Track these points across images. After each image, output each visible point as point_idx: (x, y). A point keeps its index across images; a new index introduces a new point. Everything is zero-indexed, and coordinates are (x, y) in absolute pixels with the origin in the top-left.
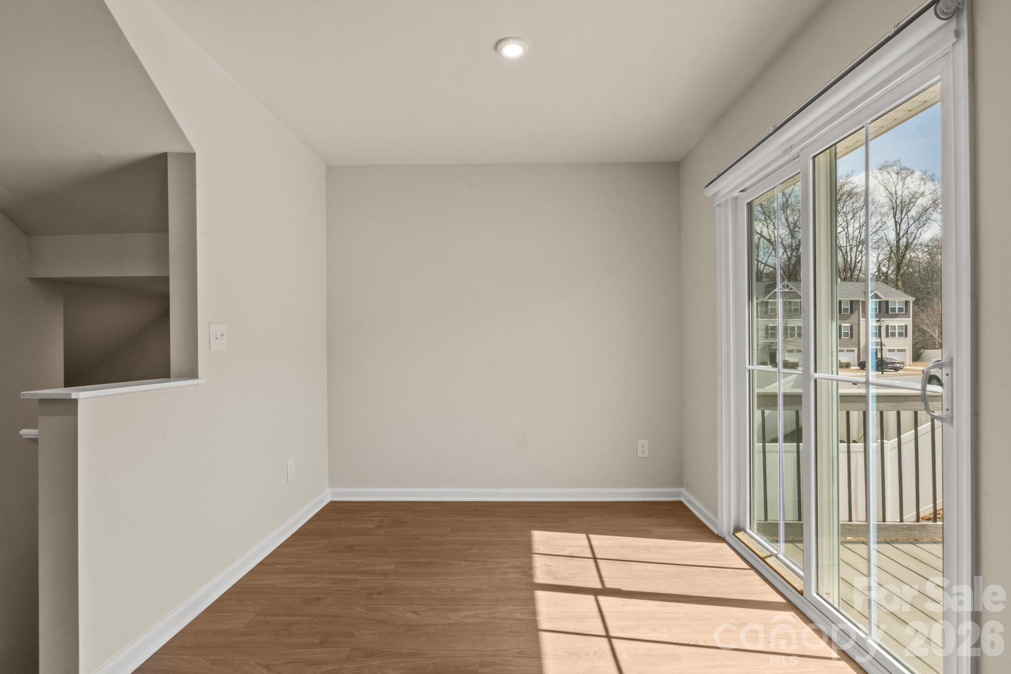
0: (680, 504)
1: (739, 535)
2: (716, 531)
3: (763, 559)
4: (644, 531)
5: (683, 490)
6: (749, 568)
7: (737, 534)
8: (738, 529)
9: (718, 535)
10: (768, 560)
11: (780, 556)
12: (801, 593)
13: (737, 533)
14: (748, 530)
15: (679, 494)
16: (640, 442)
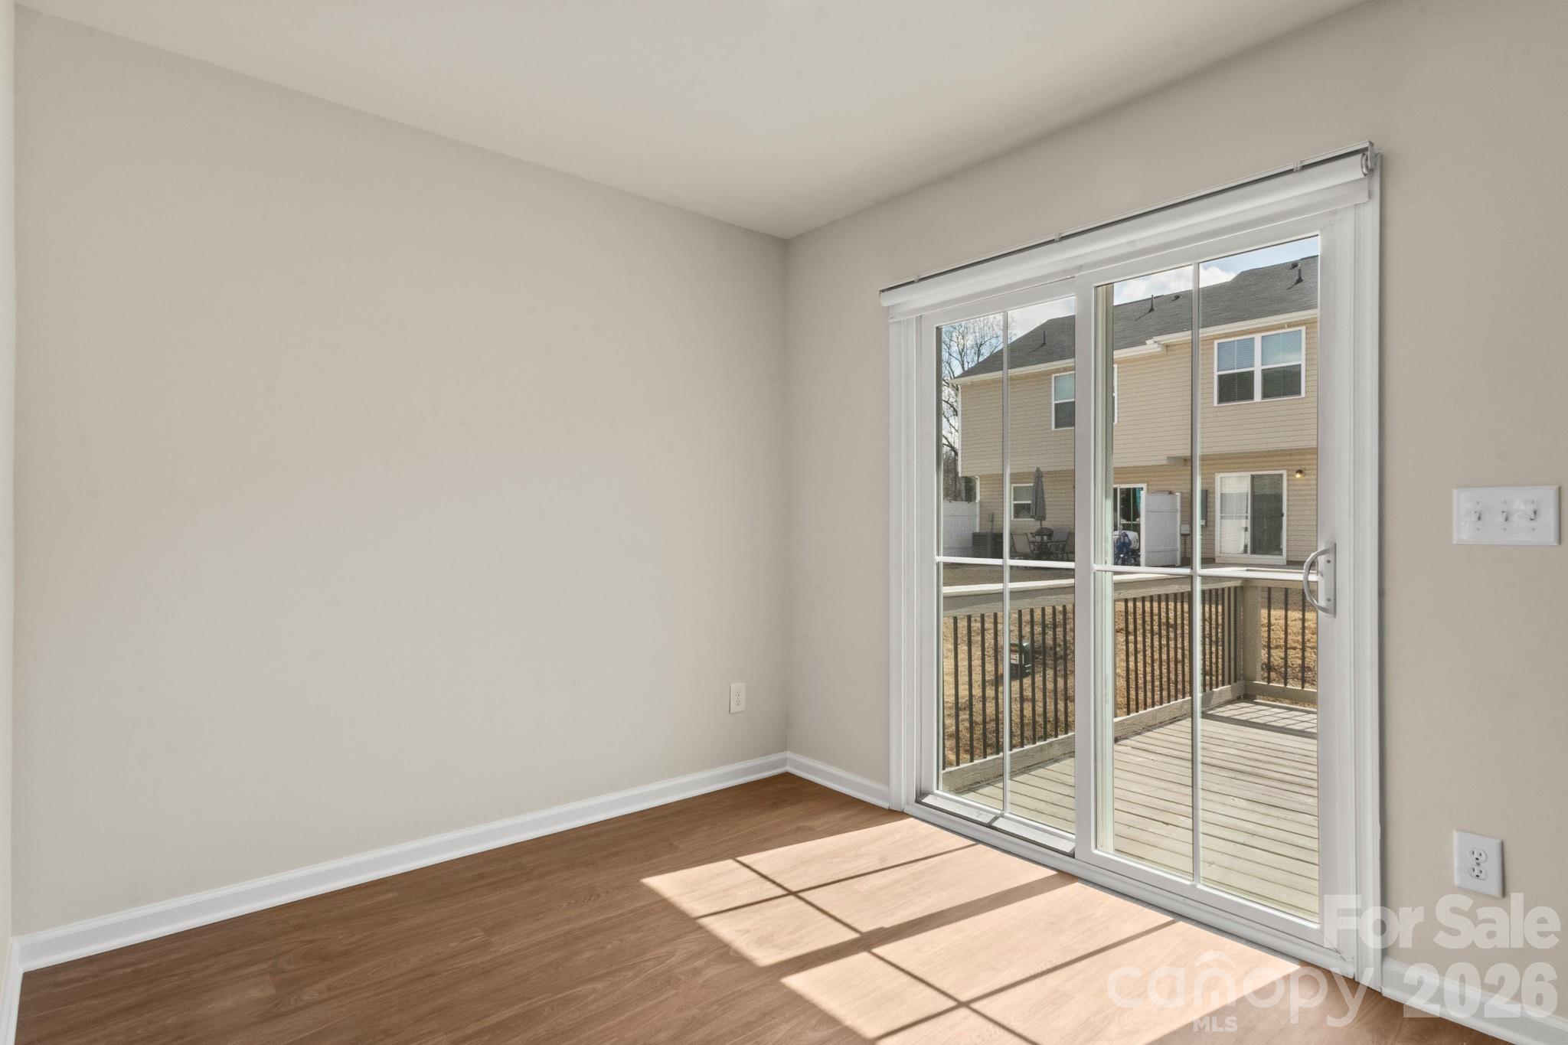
0: (787, 777)
1: (927, 800)
2: (885, 805)
3: (989, 826)
4: (799, 829)
5: (788, 754)
6: (974, 843)
7: (924, 801)
8: (920, 795)
9: (890, 810)
10: (995, 824)
11: (1007, 814)
12: (1072, 855)
13: (924, 798)
14: (936, 791)
15: (784, 762)
16: (735, 687)
